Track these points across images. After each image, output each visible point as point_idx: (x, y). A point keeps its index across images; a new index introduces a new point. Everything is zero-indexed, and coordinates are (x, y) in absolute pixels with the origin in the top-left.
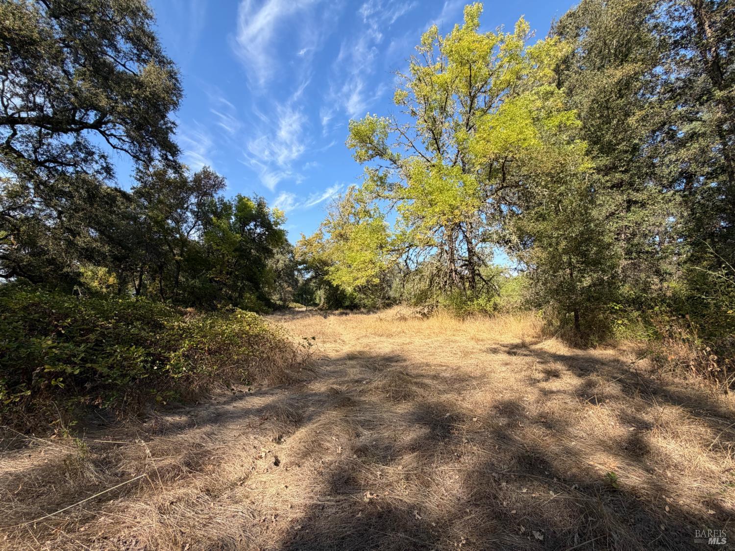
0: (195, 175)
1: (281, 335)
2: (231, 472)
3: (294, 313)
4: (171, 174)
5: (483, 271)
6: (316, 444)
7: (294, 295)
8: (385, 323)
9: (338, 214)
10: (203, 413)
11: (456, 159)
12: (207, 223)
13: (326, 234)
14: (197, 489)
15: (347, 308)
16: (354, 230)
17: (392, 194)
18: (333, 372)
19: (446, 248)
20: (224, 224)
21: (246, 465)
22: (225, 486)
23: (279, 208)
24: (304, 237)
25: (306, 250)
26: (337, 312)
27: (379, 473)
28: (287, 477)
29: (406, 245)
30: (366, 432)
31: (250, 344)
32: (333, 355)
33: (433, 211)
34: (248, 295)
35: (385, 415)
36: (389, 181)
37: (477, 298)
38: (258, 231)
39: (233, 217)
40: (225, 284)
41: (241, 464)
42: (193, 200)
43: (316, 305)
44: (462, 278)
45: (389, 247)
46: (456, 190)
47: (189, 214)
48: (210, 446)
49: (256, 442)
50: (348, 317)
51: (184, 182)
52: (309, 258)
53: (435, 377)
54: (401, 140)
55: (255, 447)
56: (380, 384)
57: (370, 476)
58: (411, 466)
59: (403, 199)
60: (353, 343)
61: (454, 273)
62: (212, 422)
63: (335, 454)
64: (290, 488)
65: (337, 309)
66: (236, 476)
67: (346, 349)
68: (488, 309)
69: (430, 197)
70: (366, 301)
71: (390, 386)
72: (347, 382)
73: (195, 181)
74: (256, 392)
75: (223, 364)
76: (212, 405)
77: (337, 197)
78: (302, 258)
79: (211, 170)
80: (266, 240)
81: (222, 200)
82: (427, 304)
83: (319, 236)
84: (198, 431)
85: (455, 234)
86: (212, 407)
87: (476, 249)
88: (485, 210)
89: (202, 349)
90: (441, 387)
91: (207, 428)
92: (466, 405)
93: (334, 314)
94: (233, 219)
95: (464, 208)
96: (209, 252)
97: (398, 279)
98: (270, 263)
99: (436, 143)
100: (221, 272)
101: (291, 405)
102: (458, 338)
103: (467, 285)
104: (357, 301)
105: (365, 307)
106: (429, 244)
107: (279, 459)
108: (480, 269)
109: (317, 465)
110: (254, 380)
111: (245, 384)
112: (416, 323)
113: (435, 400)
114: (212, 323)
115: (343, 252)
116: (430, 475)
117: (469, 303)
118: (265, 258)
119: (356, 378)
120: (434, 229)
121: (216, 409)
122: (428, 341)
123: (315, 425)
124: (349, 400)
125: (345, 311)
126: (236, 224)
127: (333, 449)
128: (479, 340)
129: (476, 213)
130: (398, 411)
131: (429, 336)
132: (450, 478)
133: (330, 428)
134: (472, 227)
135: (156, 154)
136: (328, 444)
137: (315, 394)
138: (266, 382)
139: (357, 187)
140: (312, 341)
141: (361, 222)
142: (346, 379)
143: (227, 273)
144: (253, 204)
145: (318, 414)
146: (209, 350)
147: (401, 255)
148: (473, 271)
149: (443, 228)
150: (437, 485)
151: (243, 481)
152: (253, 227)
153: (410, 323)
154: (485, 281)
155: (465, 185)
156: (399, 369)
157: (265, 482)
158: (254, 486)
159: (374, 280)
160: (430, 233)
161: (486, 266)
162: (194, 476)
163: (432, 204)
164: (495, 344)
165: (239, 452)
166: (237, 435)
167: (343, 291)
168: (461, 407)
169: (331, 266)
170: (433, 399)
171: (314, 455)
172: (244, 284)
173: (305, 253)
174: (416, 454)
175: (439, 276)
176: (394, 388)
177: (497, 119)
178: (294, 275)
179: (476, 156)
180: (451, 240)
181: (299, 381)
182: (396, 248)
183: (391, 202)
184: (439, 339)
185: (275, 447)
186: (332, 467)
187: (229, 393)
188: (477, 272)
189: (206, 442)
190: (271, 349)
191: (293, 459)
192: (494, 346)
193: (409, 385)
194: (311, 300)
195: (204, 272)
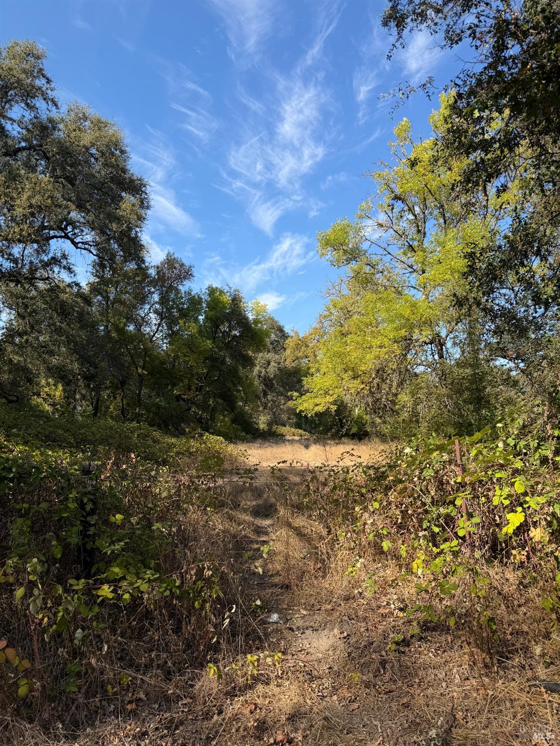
34: (222, 417)
40: (193, 403)
42: (157, 297)
47: (152, 316)
51: (145, 271)
73: (157, 271)
100: (189, 389)
143: (197, 389)
144: (227, 299)
172: (217, 402)
195: (169, 387)
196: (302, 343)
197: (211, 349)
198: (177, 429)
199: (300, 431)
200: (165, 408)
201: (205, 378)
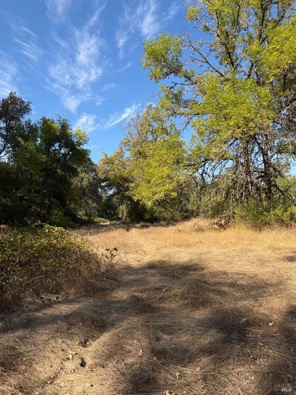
0: (3, 100)
1: (86, 247)
2: (41, 372)
3: (98, 228)
5: (279, 182)
6: (118, 347)
7: (98, 210)
8: (184, 234)
9: (136, 132)
10: (16, 319)
11: (250, 72)
12: (16, 145)
13: (127, 152)
14: (11, 386)
15: (148, 221)
16: (151, 147)
17: (187, 110)
18: (135, 281)
19: (242, 161)
20: (31, 146)
21: (54, 366)
22: (36, 384)
23: (81, 129)
24: (106, 156)
25: (108, 168)
26: (138, 225)
27: (178, 374)
28: (92, 376)
29: (202, 160)
30: (166, 337)
31: (57, 257)
32: (134, 264)
33: (228, 124)
34: (56, 212)
35: (184, 321)
36: (185, 97)
37: (274, 208)
38: (63, 151)
39: (39, 139)
40: (34, 202)
41: (51, 364)
43: (119, 219)
44: (258, 189)
45: (186, 162)
46: (251, 103)
48: (22, 349)
49: (64, 345)
50: (149, 230)
52: (111, 175)
53: (232, 285)
54: (194, 57)
55: (63, 350)
56: (179, 291)
57: (169, 376)
58: (208, 368)
59: (198, 114)
60: (153, 253)
61: (250, 185)
62: (24, 327)
63: (136, 356)
64: (95, 386)
65: (138, 223)
66: (46, 375)
67: (147, 259)
68: (285, 218)
69: (224, 112)
70: (165, 214)
71: (188, 293)
72: (148, 290)
74: (63, 300)
75: (33, 274)
76: (24, 311)
77: (135, 116)
78: (105, 175)
79: (17, 95)
80: (70, 159)
81: (29, 124)
82: (224, 215)
83: (120, 154)
84: (12, 335)
85: (250, 146)
86: (24, 314)
87: (272, 160)
88: (280, 122)
89: (13, 262)
90: (238, 295)
91: (20, 333)
92: (262, 310)
93: (136, 227)
94: (39, 141)
95: (258, 120)
96: (18, 173)
97: (195, 193)
98: (75, 181)
99: (230, 57)
100: (30, 191)
101: (96, 312)
102: (254, 247)
103: (264, 196)
104: (156, 214)
105: (164, 219)
106: (224, 158)
107: (85, 360)
108: (276, 180)
109: (120, 366)
110: (61, 289)
111: (53, 293)
112: (213, 234)
113: (232, 306)
114: (23, 237)
115: (142, 168)
116: (226, 376)
117: (265, 213)
118: (70, 177)
119: (156, 286)
120: (229, 143)
121: (28, 316)
122: (225, 251)
123: (118, 330)
124: (150, 306)
125: (146, 224)
126: (42, 145)
127: (134, 351)
128: (275, 249)
129: (271, 124)
130: (196, 317)
131: (226, 246)
132: (247, 379)
133: (132, 333)
134: (267, 139)
136: (131, 348)
137: (118, 302)
138: (72, 291)
139: (154, 106)
140: (114, 253)
141: (158, 139)
142: (148, 287)
143: (36, 192)
144: (57, 126)
145: (121, 320)
146: (20, 262)
147: (197, 169)
148: (269, 183)
149: (238, 141)
150: (234, 385)
151: (52, 380)
152: (57, 148)
153: (207, 234)
154: (281, 192)
155: (259, 97)
156: (196, 277)
157: (72, 381)
158: (62, 384)
159: (172, 194)
160: (224, 147)
161: (282, 176)
162: (8, 375)
163: (226, 118)
164: (292, 252)
165: (48, 354)
166: (46, 339)
167: (144, 205)
168: (257, 312)
169: (132, 182)
170: (229, 305)
171: (116, 357)
172: (52, 202)
173: (107, 171)
174: (213, 356)
175: (235, 189)
176: (192, 296)
177: (290, 30)
178: (98, 192)
179: (270, 68)
180: (247, 152)
181: (103, 290)
182: (192, 163)
183: (186, 118)
184: (236, 248)
185: (80, 350)
186: (133, 368)
187: (38, 301)
188: (273, 183)
189: (19, 345)
190: (77, 260)
191: (97, 361)
192: (290, 255)
193: (207, 293)
194: (114, 215)
195: (14, 191)
196: (109, 162)
197: (46, 162)
198: (21, 222)
200: (11, 206)
201: (42, 185)
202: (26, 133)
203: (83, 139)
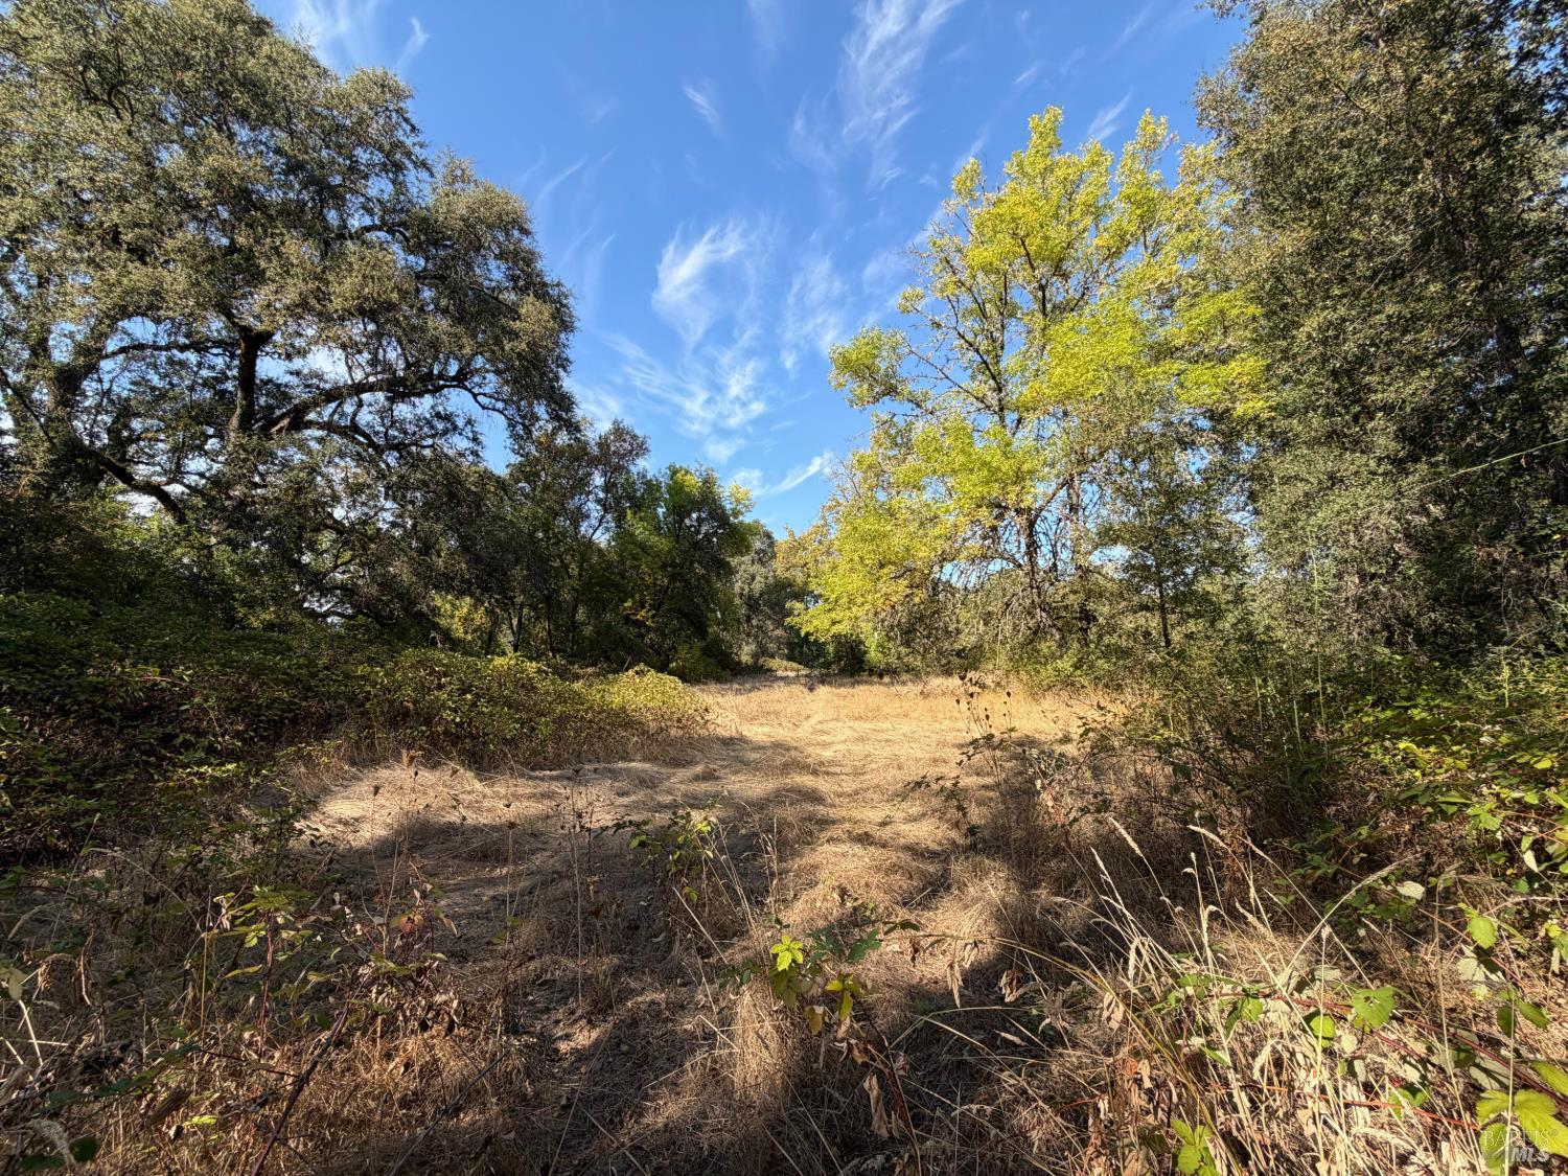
4: (562, 439)
7: (788, 644)
12: (620, 517)
24: (792, 534)
39: (662, 505)
42: (598, 480)
47: (591, 505)
51: (583, 447)
61: (1038, 610)
73: (600, 445)
81: (644, 477)
94: (664, 507)
118: (717, 579)
126: (668, 516)
135: (541, 410)
144: (695, 480)
196: (798, 546)
199: (795, 665)
202: (639, 494)
203: (743, 504)
